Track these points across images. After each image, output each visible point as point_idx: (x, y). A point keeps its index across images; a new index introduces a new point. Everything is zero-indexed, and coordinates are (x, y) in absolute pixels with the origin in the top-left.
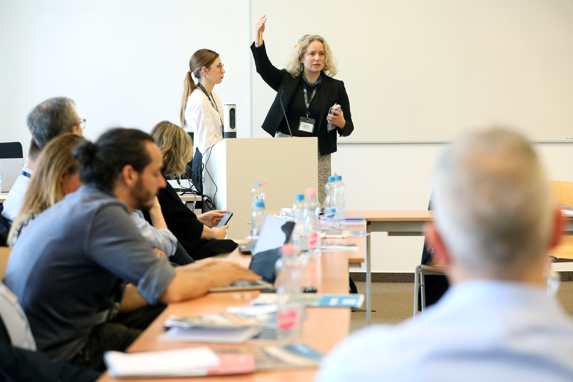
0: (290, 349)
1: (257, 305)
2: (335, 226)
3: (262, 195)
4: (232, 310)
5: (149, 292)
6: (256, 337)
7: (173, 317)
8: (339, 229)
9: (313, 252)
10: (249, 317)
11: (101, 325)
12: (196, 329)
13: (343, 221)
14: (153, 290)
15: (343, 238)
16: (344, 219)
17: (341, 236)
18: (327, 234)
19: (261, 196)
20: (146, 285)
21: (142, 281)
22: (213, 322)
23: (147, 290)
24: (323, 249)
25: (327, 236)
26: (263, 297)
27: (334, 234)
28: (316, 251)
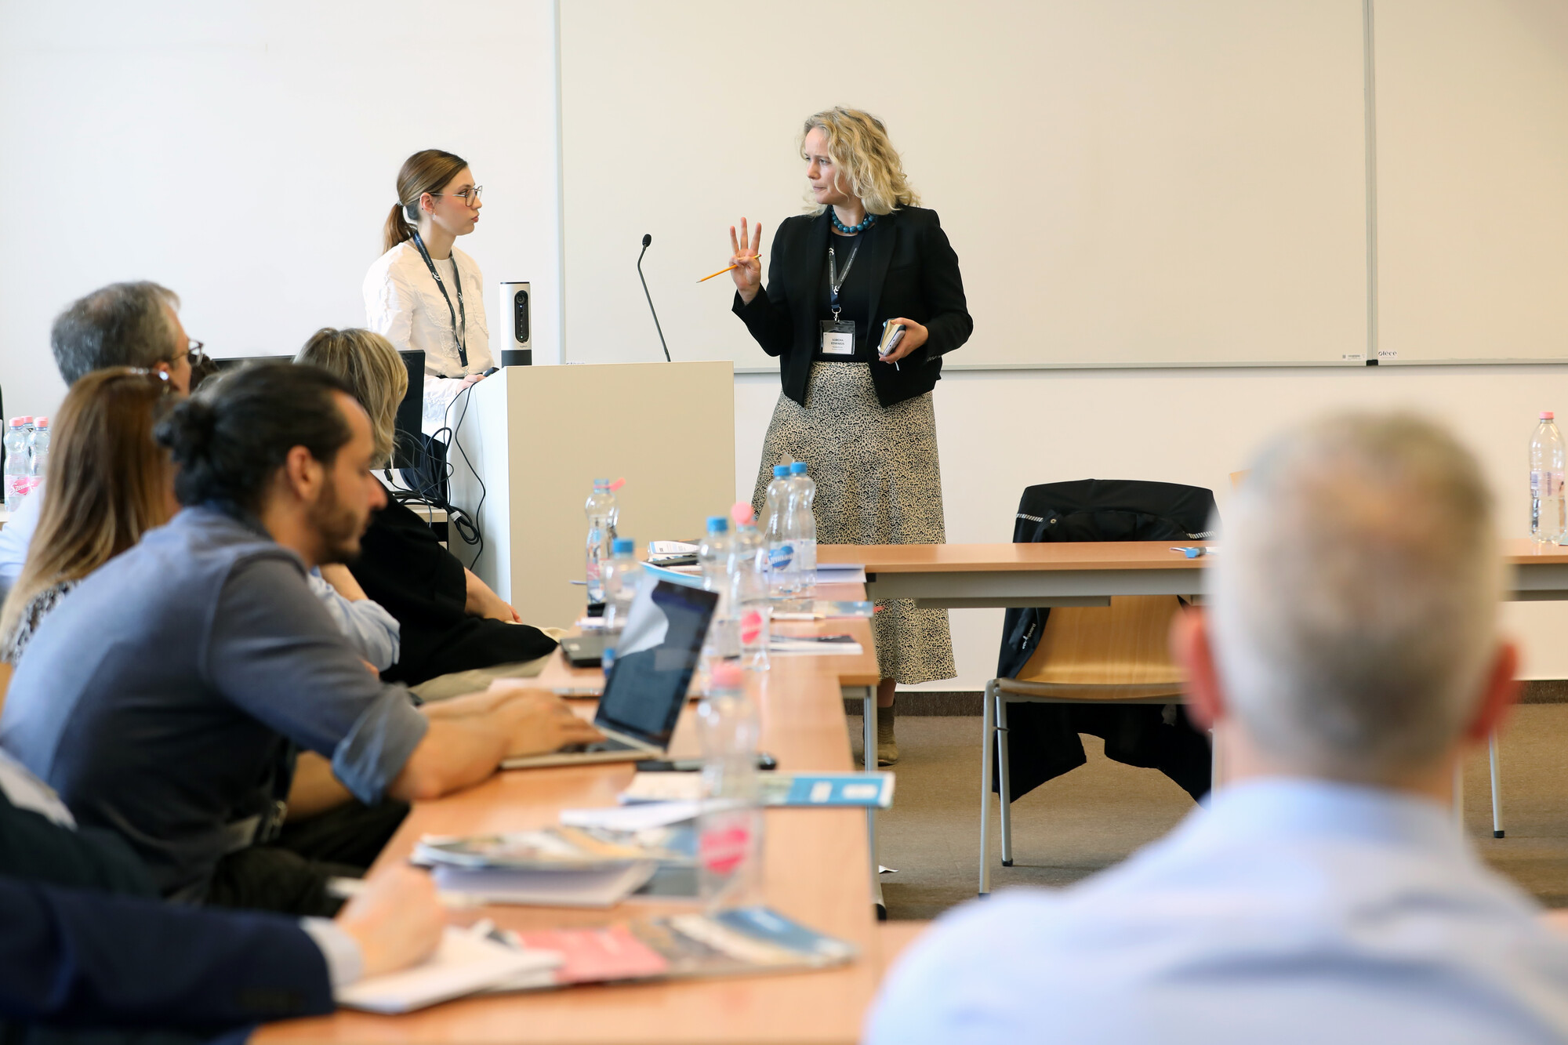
0: (734, 920)
1: (633, 803)
2: (791, 587)
3: (611, 513)
4: (573, 816)
5: (362, 772)
6: (643, 890)
7: (429, 839)
8: (801, 595)
9: (751, 659)
10: (618, 835)
11: (241, 854)
12: (494, 871)
13: (812, 575)
14: (372, 766)
15: (816, 620)
16: (812, 571)
17: (811, 616)
18: (776, 609)
19: (610, 517)
20: (352, 757)
21: (345, 744)
22: (532, 850)
23: (357, 768)
24: (773, 650)
25: (777, 615)
26: (646, 784)
27: (794, 610)
28: (757, 656)
